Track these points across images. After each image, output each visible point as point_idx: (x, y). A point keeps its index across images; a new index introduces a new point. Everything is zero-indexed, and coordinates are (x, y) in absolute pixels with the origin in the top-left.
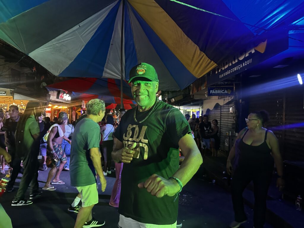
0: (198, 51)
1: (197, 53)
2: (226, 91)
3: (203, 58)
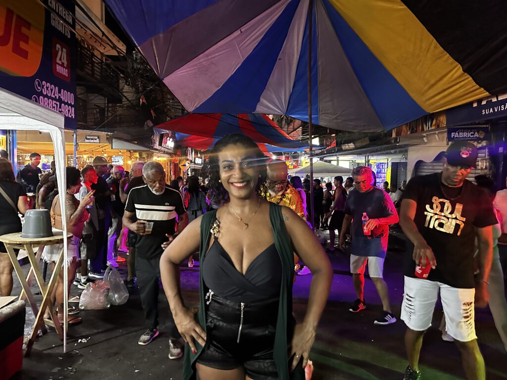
2: (476, 133)
3: (462, 83)
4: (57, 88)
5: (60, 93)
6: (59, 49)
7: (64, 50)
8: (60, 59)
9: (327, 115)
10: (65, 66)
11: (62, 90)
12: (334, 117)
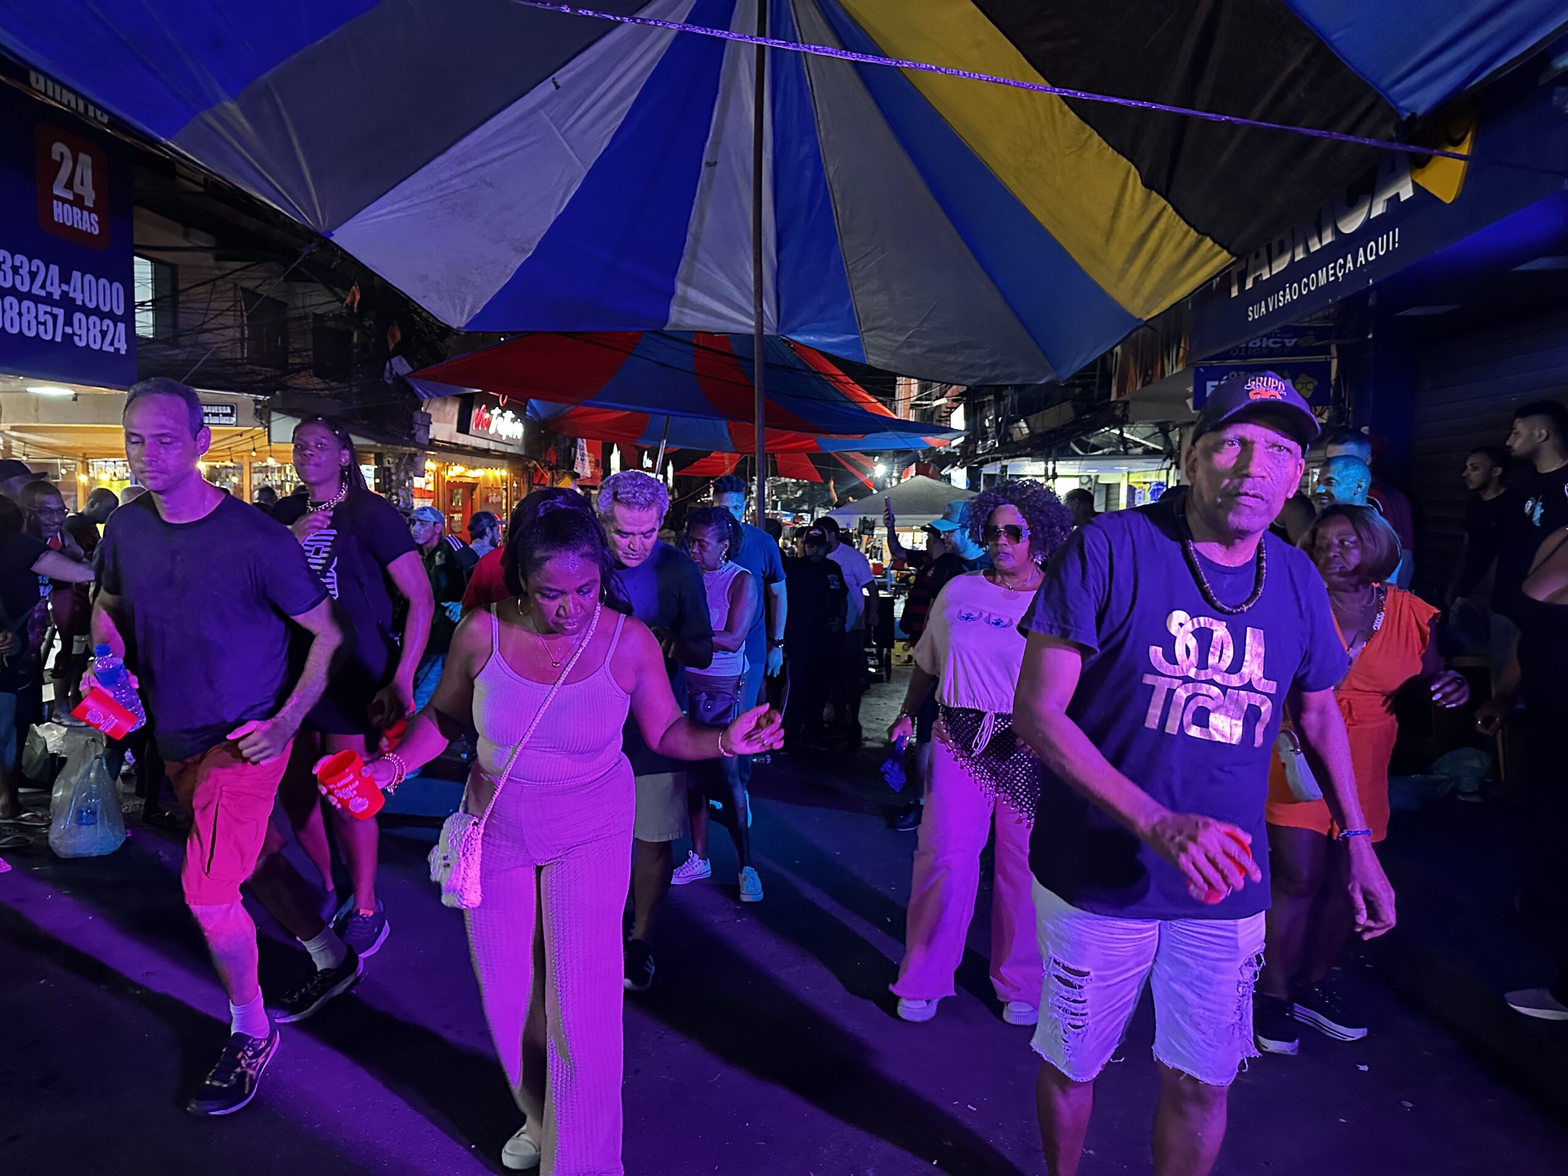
0: (1136, 189)
1: (1132, 199)
3: (1162, 224)
4: (54, 269)
5: (68, 283)
6: (62, 155)
7: (85, 159)
8: (69, 185)
9: (881, 333)
10: (89, 203)
11: (76, 275)
12: (902, 338)
